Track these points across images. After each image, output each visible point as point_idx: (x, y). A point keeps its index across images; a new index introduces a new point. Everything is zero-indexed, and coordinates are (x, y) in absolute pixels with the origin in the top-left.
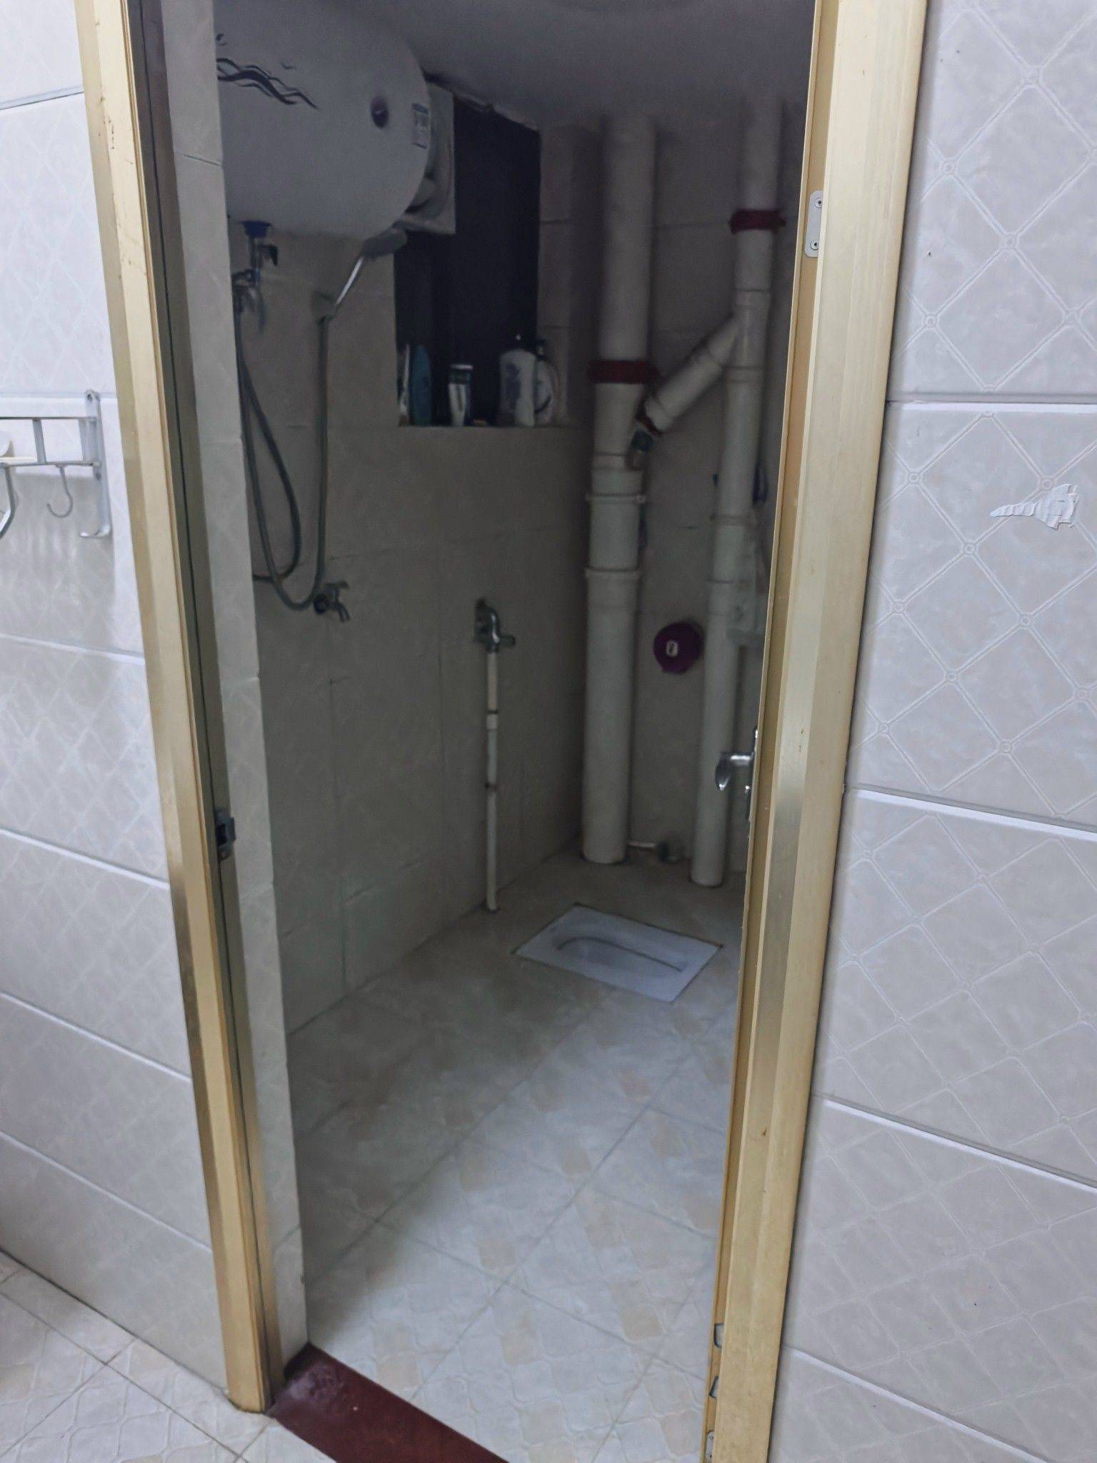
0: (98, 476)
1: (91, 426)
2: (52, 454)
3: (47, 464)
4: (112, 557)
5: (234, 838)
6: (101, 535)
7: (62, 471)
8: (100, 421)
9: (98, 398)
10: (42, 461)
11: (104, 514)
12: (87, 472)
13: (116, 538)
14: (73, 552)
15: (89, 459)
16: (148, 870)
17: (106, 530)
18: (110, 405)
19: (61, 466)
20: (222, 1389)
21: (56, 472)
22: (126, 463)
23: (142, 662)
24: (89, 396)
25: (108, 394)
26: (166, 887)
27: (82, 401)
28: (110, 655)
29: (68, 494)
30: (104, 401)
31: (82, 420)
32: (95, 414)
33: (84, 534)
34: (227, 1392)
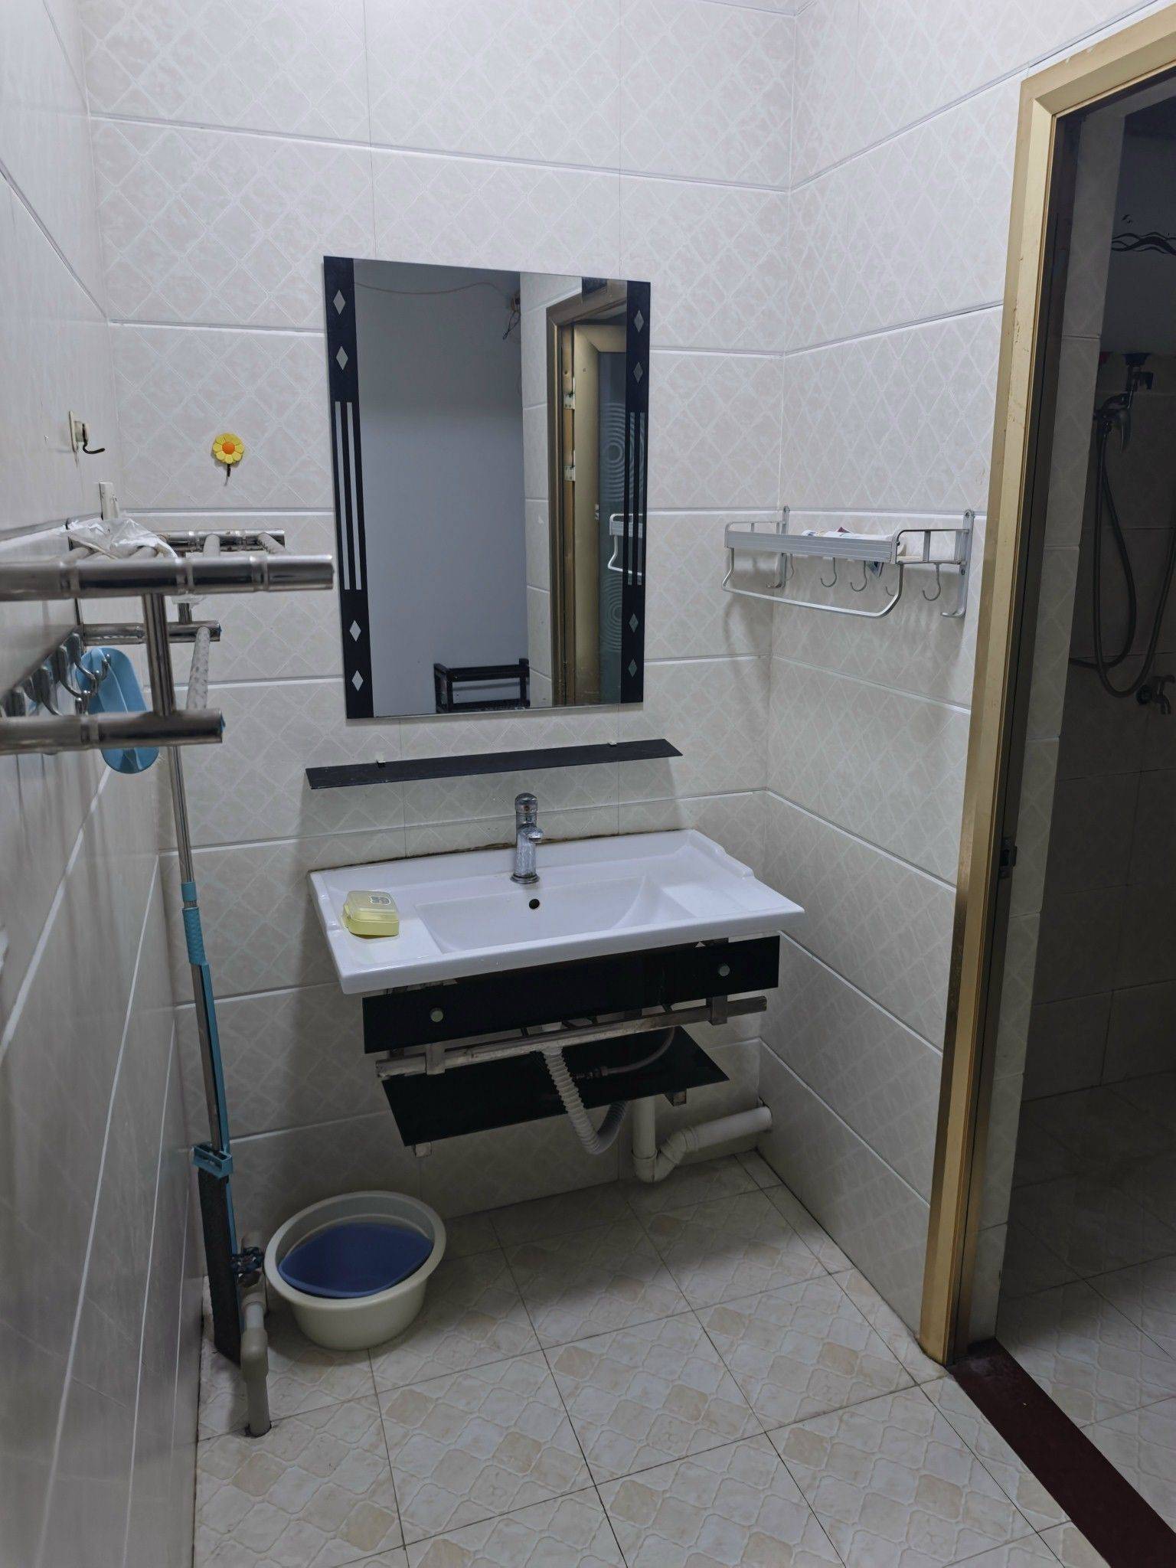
0: (963, 572)
1: (965, 536)
2: (935, 553)
3: (928, 562)
4: (962, 633)
5: (1014, 864)
6: (957, 615)
7: (938, 568)
8: (972, 532)
9: (973, 515)
10: (926, 561)
11: (962, 600)
12: (956, 569)
13: (967, 618)
14: (934, 626)
15: (958, 560)
16: (942, 875)
17: (961, 612)
18: (981, 519)
19: (938, 563)
20: (914, 1333)
21: (933, 567)
22: (985, 563)
23: (969, 712)
24: (967, 515)
25: (981, 513)
26: (954, 890)
27: (962, 517)
28: (947, 706)
29: (939, 584)
30: (977, 518)
31: (958, 532)
32: (969, 527)
33: (944, 614)
34: (918, 1336)
